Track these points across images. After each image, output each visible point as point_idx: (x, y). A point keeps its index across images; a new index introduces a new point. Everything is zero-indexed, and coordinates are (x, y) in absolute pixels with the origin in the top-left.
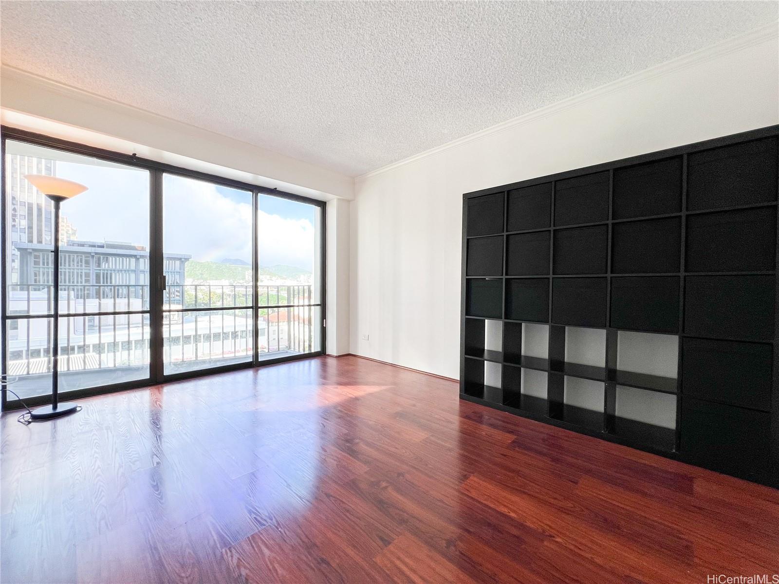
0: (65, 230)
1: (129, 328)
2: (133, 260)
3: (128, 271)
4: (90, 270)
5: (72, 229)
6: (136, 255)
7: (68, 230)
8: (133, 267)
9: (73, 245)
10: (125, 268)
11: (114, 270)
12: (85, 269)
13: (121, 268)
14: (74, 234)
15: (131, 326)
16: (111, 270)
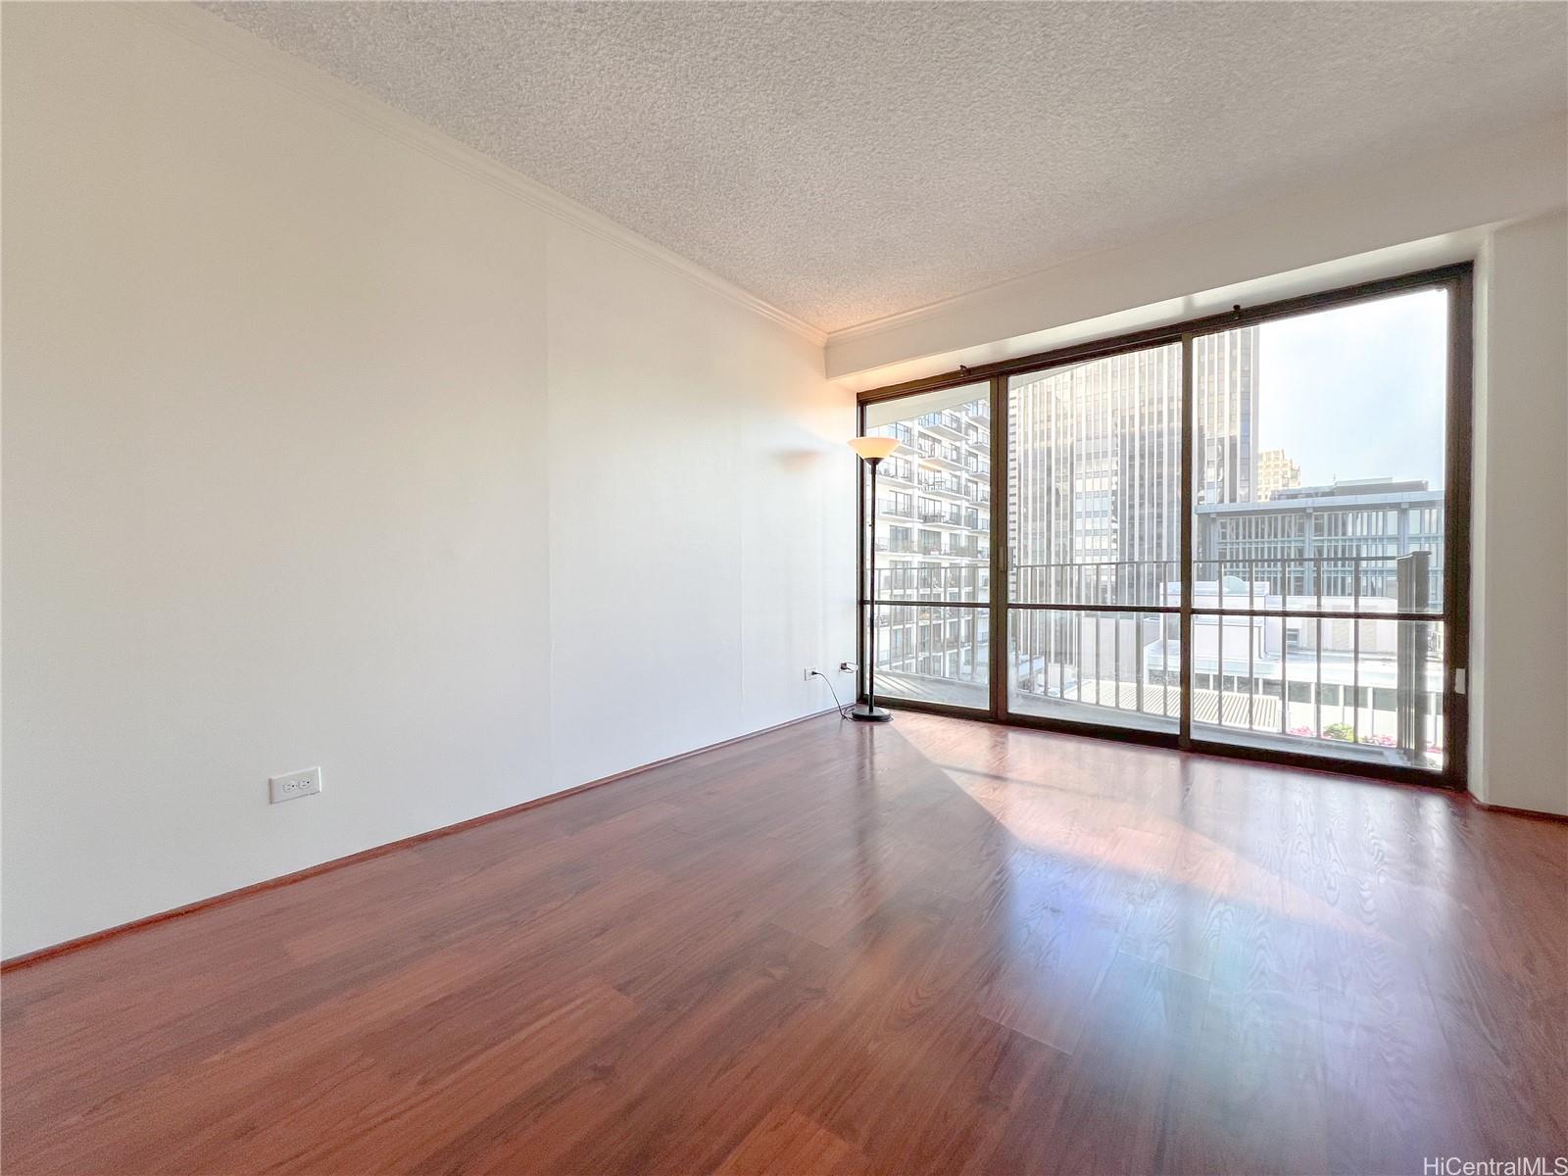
0: (1281, 473)
1: (1356, 659)
2: (1393, 515)
3: (1381, 539)
4: (1303, 541)
5: (1292, 469)
6: (1400, 504)
7: (1285, 473)
8: (1392, 530)
9: (1279, 499)
10: (1374, 533)
11: (1366, 540)
12: (1295, 541)
13: (1365, 533)
14: (1294, 477)
15: (1360, 656)
16: (1360, 540)
